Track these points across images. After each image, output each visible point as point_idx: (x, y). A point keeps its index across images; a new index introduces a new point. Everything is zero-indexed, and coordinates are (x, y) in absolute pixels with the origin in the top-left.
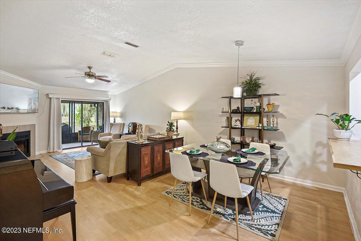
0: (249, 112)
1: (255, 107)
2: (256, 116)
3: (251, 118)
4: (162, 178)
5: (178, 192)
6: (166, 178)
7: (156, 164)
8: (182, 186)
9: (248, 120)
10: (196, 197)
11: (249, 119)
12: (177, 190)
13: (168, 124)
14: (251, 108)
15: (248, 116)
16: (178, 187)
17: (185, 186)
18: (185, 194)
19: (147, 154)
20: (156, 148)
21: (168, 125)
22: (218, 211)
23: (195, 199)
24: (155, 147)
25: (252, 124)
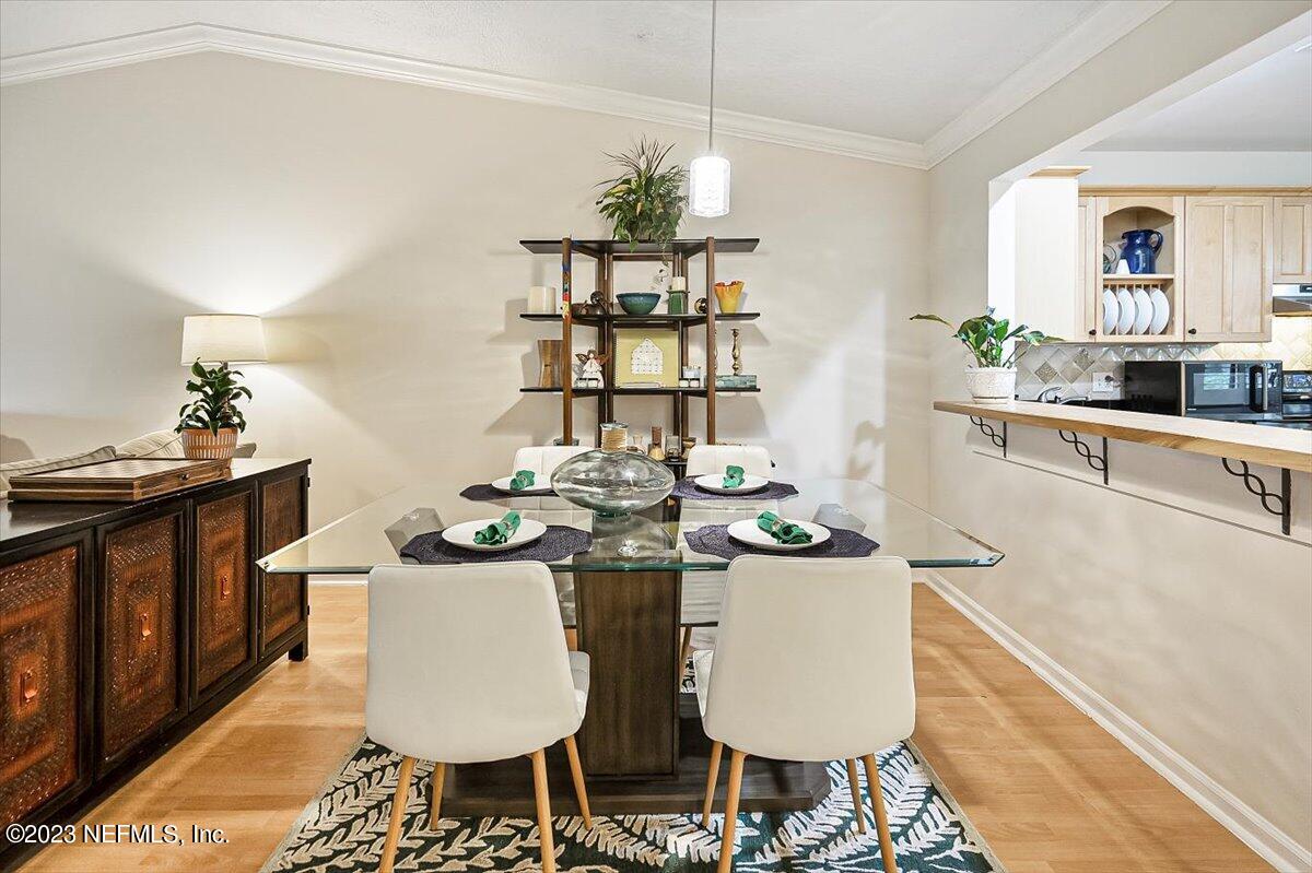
0: (636, 317)
1: (665, 296)
2: (667, 337)
3: (645, 343)
4: (172, 775)
5: (364, 837)
6: (210, 755)
7: (119, 681)
8: (368, 775)
9: (635, 355)
10: (504, 821)
11: (639, 349)
12: (348, 825)
13: (198, 381)
14: (649, 301)
15: (630, 336)
16: (339, 795)
17: (383, 769)
18: (426, 832)
19: (34, 625)
20: (123, 559)
21: (192, 387)
22: (682, 855)
23: (510, 838)
24: (117, 556)
25: (653, 372)
